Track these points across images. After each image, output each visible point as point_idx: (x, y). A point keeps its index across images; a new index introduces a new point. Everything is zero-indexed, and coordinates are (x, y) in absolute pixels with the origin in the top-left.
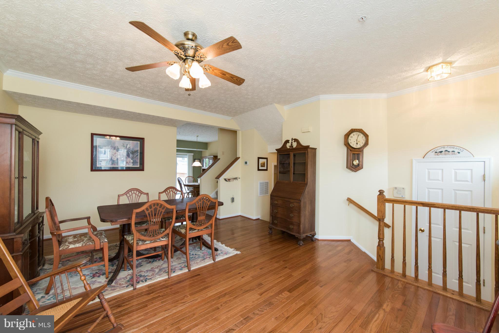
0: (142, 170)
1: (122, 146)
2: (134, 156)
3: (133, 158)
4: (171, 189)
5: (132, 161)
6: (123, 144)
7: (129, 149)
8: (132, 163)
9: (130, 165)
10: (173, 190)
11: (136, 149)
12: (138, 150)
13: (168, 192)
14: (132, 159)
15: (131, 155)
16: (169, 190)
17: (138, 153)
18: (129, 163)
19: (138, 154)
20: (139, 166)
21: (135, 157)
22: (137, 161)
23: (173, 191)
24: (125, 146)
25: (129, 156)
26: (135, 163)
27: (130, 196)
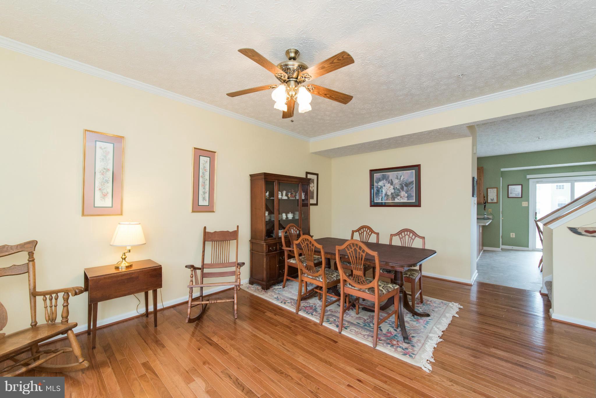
0: (419, 205)
1: (396, 178)
2: (408, 189)
3: (407, 191)
4: (407, 233)
5: (406, 195)
6: (397, 176)
7: (403, 181)
8: (407, 197)
9: (405, 199)
10: (410, 234)
11: (410, 180)
12: (413, 181)
13: (402, 235)
14: (406, 193)
15: (405, 188)
16: (404, 234)
17: (413, 184)
18: (403, 198)
19: (412, 186)
20: (414, 201)
21: (410, 190)
22: (412, 194)
23: (409, 236)
24: (399, 178)
25: (403, 189)
26: (410, 197)
27: (362, 233)
